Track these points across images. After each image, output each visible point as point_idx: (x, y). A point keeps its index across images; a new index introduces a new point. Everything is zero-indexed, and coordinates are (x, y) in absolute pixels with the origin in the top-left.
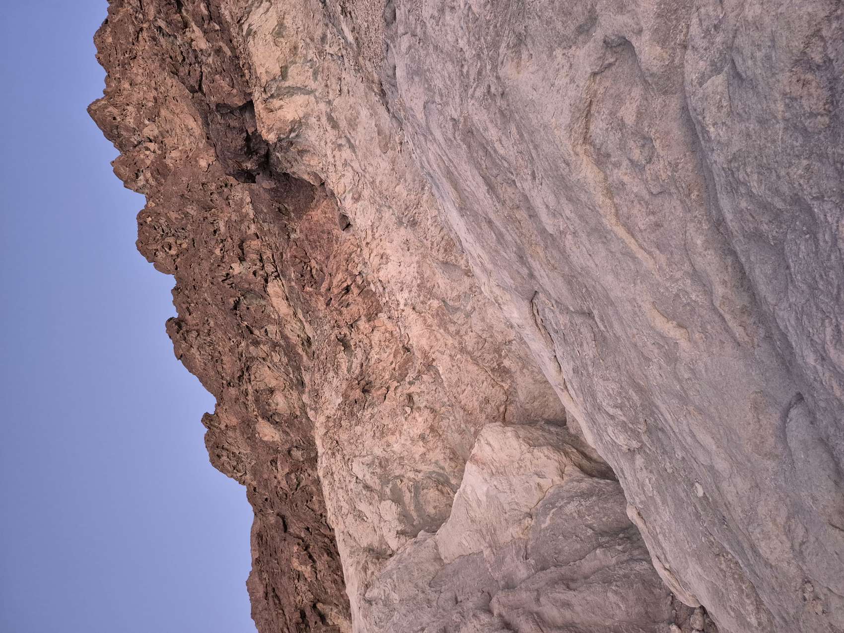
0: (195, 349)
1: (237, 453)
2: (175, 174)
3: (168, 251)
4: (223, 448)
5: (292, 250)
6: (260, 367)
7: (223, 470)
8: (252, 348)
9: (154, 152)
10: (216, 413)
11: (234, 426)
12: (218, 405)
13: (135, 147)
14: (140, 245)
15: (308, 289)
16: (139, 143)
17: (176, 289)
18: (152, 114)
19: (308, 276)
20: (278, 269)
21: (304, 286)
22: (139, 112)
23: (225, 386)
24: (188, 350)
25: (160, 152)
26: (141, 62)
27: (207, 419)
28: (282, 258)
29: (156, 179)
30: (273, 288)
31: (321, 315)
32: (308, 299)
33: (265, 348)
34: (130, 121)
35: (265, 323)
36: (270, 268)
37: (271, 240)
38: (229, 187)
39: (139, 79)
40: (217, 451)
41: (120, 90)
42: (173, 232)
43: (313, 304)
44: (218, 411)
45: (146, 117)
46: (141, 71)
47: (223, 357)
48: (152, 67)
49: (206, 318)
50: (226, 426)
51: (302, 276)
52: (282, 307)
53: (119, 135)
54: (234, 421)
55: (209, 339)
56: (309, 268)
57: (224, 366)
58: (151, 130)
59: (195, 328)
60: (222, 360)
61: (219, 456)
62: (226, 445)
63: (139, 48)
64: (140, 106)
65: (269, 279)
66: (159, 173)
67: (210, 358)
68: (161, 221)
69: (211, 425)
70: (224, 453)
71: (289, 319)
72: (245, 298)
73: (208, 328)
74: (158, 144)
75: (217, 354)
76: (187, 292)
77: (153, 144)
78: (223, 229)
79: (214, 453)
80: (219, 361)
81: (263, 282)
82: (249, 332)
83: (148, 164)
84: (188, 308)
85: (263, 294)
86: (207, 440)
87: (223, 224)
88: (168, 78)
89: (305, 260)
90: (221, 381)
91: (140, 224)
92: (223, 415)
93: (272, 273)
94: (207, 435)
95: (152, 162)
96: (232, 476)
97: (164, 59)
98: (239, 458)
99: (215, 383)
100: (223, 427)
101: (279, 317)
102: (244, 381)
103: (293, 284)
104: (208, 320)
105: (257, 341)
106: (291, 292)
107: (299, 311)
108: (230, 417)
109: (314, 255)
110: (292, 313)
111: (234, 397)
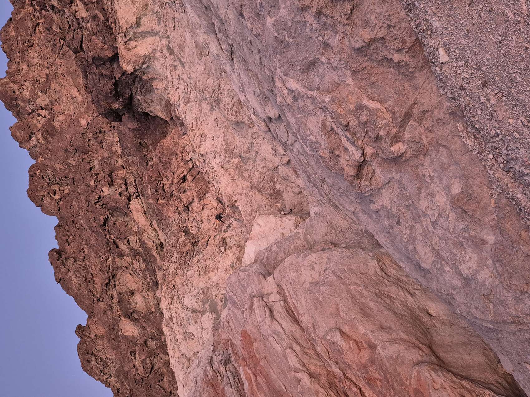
0: (72, 272)
1: (104, 358)
2: (61, 133)
3: (52, 196)
4: (92, 354)
5: (149, 172)
6: (123, 274)
7: (92, 374)
8: (117, 260)
9: (45, 117)
10: (88, 325)
11: (102, 336)
12: (90, 317)
13: (29, 114)
14: (30, 192)
15: (161, 201)
16: (33, 111)
17: (59, 226)
18: (44, 87)
19: (161, 191)
20: (139, 190)
21: (158, 200)
22: (34, 86)
23: (96, 302)
24: (66, 274)
25: (49, 117)
26: (37, 48)
27: (80, 330)
28: (142, 180)
29: (46, 139)
30: (135, 205)
31: (171, 221)
32: (161, 209)
33: (128, 259)
34: (27, 94)
35: (127, 235)
36: (132, 190)
37: (134, 169)
38: (103, 133)
39: (35, 61)
40: (87, 357)
41: (19, 70)
42: (58, 180)
43: (165, 214)
44: (89, 323)
45: (39, 90)
46: (36, 55)
47: (94, 278)
48: (46, 52)
49: (82, 247)
50: (96, 336)
51: (156, 191)
52: (141, 220)
53: (17, 105)
54: (102, 331)
55: (83, 264)
56: (162, 185)
57: (96, 286)
58: (43, 100)
59: (73, 255)
60: (94, 281)
61: (89, 361)
62: (95, 353)
63: (35, 39)
64: (35, 81)
65: (131, 199)
66: (48, 134)
67: (84, 279)
68: (48, 172)
69: (83, 335)
70: (93, 358)
71: (146, 228)
72: (112, 216)
73: (83, 255)
74: (48, 110)
75: (89, 276)
76: (67, 227)
77: (44, 111)
78: (97, 167)
79: (84, 359)
80: (91, 282)
81: (126, 200)
82: (115, 246)
83: (39, 128)
84: (67, 240)
85: (127, 212)
86: (79, 348)
87: (97, 163)
88: (57, 59)
89: (159, 178)
90: (93, 298)
91: (31, 176)
92: (93, 327)
93: (134, 193)
94: (80, 343)
95: (43, 125)
96: (99, 379)
97: (55, 45)
98: (105, 362)
99: (88, 301)
100: (93, 336)
101: (138, 227)
102: (110, 287)
103: (150, 200)
104: (83, 249)
105: (121, 254)
106: (148, 207)
107: (155, 222)
108: (99, 328)
109: (166, 174)
110: (148, 224)
111: (103, 310)
